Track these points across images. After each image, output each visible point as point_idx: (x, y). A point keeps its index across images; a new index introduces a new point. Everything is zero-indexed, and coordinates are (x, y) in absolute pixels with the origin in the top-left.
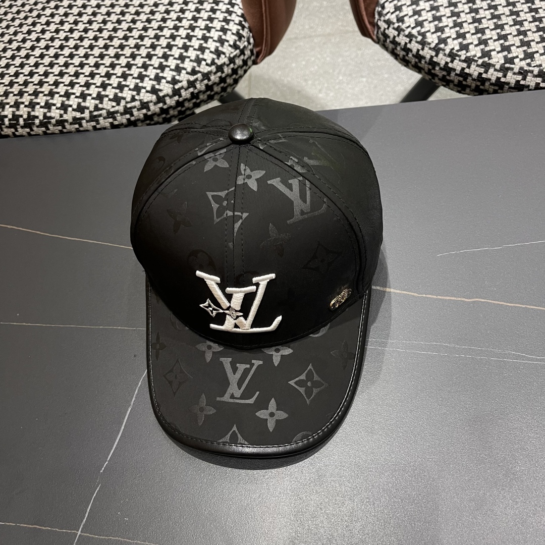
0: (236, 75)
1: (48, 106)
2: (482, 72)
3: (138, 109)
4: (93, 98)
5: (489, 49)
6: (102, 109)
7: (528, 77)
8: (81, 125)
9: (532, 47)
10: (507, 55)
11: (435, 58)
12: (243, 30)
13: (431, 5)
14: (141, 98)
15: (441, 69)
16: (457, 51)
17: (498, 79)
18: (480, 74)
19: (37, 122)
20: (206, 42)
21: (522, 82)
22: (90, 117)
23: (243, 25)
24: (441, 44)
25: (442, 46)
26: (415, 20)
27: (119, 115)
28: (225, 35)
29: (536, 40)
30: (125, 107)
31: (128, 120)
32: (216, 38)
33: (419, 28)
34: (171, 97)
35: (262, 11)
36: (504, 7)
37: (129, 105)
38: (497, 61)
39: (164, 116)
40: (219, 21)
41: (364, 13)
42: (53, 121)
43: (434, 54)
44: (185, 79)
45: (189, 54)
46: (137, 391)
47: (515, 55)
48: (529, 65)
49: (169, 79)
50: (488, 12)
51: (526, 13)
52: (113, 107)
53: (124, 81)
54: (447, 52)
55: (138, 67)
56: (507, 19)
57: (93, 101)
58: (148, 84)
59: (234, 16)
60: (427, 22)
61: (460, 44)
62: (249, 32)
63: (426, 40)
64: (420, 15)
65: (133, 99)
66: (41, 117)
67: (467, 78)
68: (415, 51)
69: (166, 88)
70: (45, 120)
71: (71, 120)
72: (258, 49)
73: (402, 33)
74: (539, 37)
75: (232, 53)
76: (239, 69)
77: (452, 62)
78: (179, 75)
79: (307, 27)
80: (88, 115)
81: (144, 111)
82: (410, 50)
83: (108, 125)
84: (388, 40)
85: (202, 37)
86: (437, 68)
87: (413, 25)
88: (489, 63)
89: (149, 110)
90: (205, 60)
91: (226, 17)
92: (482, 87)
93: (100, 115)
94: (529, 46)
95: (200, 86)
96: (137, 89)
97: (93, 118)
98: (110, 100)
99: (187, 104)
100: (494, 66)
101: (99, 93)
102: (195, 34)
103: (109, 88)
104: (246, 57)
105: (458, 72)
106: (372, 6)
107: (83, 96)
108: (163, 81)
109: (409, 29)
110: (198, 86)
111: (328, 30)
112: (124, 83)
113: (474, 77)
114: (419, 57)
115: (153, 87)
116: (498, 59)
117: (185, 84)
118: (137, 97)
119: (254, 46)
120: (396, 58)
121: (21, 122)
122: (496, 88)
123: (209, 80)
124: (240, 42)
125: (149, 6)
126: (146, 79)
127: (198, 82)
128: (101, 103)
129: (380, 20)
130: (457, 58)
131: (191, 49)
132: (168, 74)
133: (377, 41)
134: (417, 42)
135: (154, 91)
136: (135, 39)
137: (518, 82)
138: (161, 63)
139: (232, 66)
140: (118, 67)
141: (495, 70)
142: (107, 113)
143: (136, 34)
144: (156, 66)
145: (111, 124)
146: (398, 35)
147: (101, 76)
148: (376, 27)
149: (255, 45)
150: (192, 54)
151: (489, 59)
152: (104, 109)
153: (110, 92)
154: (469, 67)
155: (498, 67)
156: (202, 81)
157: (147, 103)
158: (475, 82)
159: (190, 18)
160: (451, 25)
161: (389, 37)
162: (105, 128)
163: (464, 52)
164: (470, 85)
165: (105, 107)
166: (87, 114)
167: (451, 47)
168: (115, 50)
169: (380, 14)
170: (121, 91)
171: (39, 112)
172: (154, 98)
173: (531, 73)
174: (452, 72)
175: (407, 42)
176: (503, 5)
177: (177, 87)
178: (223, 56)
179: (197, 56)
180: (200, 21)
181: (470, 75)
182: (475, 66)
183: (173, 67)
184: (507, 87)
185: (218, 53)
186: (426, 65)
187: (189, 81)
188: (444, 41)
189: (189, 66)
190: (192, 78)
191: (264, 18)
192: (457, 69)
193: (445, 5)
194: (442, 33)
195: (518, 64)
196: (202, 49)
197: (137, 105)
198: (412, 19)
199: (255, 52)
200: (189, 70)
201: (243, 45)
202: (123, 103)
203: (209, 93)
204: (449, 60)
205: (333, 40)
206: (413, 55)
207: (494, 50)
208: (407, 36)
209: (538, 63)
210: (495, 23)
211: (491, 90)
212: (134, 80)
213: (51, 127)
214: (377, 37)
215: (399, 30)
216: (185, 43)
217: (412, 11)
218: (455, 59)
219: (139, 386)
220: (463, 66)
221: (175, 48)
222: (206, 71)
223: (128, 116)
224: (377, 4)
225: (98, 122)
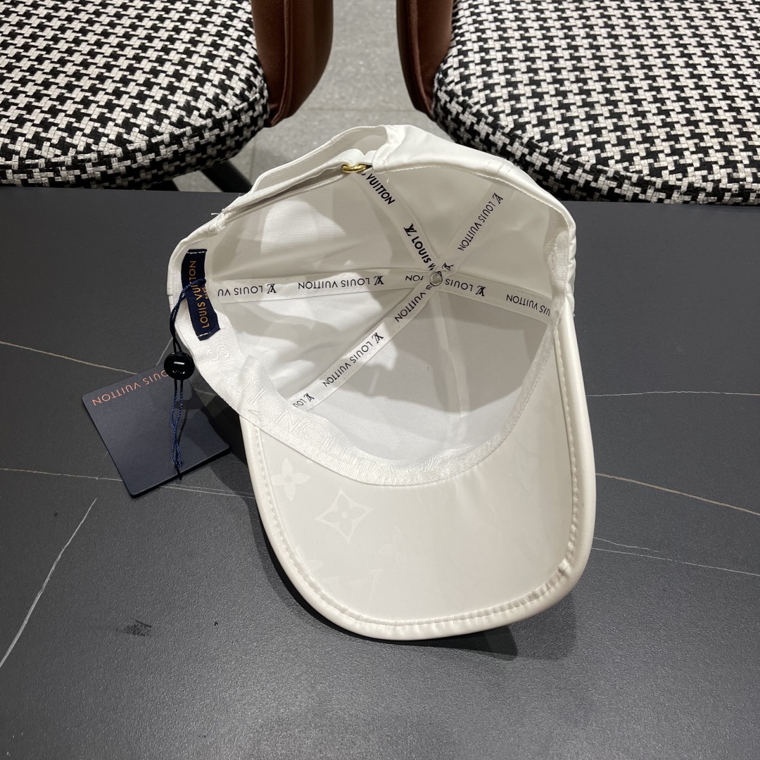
0: (240, 137)
2: (568, 171)
3: (93, 163)
4: (26, 140)
5: (577, 144)
6: (40, 157)
7: (624, 185)
8: (4, 176)
9: (632, 147)
10: (599, 154)
11: (509, 146)
12: (255, 77)
13: (507, 79)
14: (100, 149)
15: (515, 161)
16: (538, 141)
17: (587, 182)
18: (565, 174)
20: (202, 85)
21: (617, 191)
22: (19, 165)
23: (256, 70)
24: (518, 130)
25: (519, 132)
26: (486, 95)
27: (64, 168)
28: (230, 80)
29: (637, 140)
30: (75, 159)
31: (77, 177)
32: (216, 83)
33: (490, 107)
34: (144, 153)
35: (284, 56)
36: (599, 93)
37: (80, 157)
38: (587, 159)
39: (131, 178)
40: (223, 60)
41: (420, 79)
43: (507, 141)
44: (166, 132)
45: (176, 98)
46: (53, 568)
47: (609, 155)
48: (626, 169)
49: (144, 128)
50: (578, 98)
51: (626, 104)
52: (56, 156)
53: (76, 122)
54: (525, 140)
55: (99, 106)
56: (602, 109)
57: (26, 144)
58: (112, 131)
59: (243, 57)
60: (502, 100)
61: (542, 133)
62: (263, 81)
63: (499, 122)
64: (492, 91)
65: (88, 149)
67: (549, 178)
68: (483, 134)
69: (138, 140)
72: (273, 106)
73: (468, 110)
74: (640, 136)
75: (237, 105)
76: (246, 128)
77: (531, 154)
78: (159, 125)
79: (337, 96)
80: (17, 163)
81: (103, 168)
82: (478, 133)
83: (45, 180)
84: (449, 118)
85: (197, 77)
87: (482, 102)
88: (577, 162)
89: (111, 168)
90: (198, 110)
91: (233, 56)
92: (566, 191)
93: (36, 166)
94: (627, 145)
95: (187, 144)
96: (96, 135)
97: (23, 168)
98: (52, 145)
99: (166, 167)
100: (583, 165)
101: (37, 134)
102: (187, 73)
103: (53, 128)
104: (256, 114)
105: (537, 168)
106: (432, 71)
107: (12, 136)
108: (136, 130)
109: (478, 107)
110: (185, 143)
111: (365, 105)
112: (76, 125)
113: (557, 176)
114: (488, 142)
115: (119, 135)
116: (588, 157)
117: (166, 137)
118: (94, 147)
119: (267, 100)
122: (584, 194)
123: (202, 137)
124: (250, 92)
125: (123, 27)
126: (111, 124)
127: (186, 138)
128: (40, 148)
129: (441, 90)
130: (537, 150)
131: (179, 92)
132: (143, 122)
133: (434, 118)
134: (487, 124)
135: (120, 141)
136: (97, 67)
137: (611, 189)
138: (134, 105)
139: (235, 122)
140: (69, 102)
141: (585, 171)
142: (46, 163)
143: (100, 61)
144: (127, 107)
145: (51, 179)
146: (463, 112)
147: (42, 112)
148: (434, 99)
149: (270, 100)
150: (180, 98)
151: (578, 156)
152: (42, 157)
153: (55, 136)
154: (551, 163)
155: (588, 167)
156: (191, 137)
157: (109, 156)
158: (558, 184)
159: (181, 50)
160: (532, 107)
161: (451, 113)
162: (40, 185)
163: (546, 143)
164: (551, 186)
165: (44, 154)
166: (15, 162)
167: (530, 136)
168: (68, 79)
169: (441, 83)
170: (71, 136)
172: (119, 151)
173: (628, 180)
174: (529, 168)
175: (475, 122)
176: (598, 90)
177: (154, 140)
178: (224, 108)
179: (188, 102)
180: (195, 57)
181: (552, 174)
182: (559, 163)
183: (151, 112)
184: (598, 194)
185: (218, 103)
187: (172, 134)
188: (522, 126)
189: (174, 114)
190: (177, 131)
191: (286, 65)
192: (537, 164)
193: (524, 82)
194: (520, 117)
195: (614, 167)
196: (195, 94)
197: (93, 158)
198: (482, 95)
199: (268, 109)
200: (174, 119)
201: (254, 97)
202: (72, 152)
203: (199, 155)
204: (526, 151)
205: (370, 118)
206: (481, 140)
207: (584, 146)
208: (474, 115)
209: (638, 168)
210: (586, 112)
211: (577, 196)
212: (92, 123)
214: (435, 112)
215: (465, 106)
216: (171, 82)
217: (482, 84)
218: (535, 151)
219: (58, 560)
220: (544, 161)
221: (156, 88)
222: (198, 125)
223: (77, 172)
224: (438, 69)
225: (31, 175)
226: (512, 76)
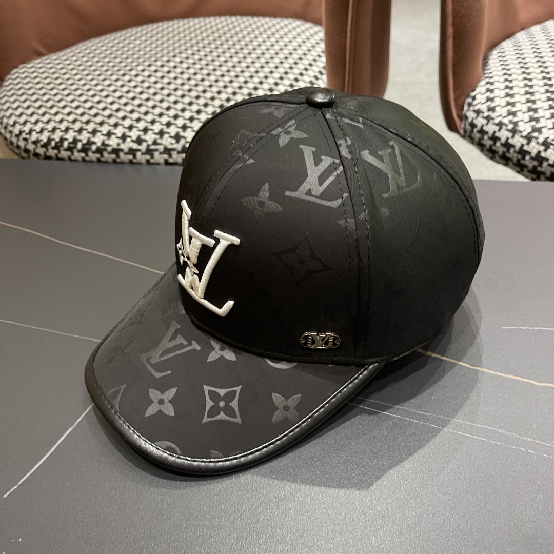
1: (109, 134)
4: (154, 133)
8: (135, 156)
11: (526, 146)
13: (527, 98)
15: (532, 158)
19: (94, 147)
22: (146, 150)
25: (535, 134)
26: (508, 110)
27: (176, 152)
33: (511, 117)
41: (453, 104)
42: (109, 149)
43: (525, 141)
52: (172, 144)
53: (189, 123)
54: (541, 140)
57: (153, 136)
60: (521, 112)
63: (518, 128)
64: (514, 106)
66: (99, 144)
68: (503, 140)
70: (102, 147)
71: (126, 150)
73: (491, 121)
77: (545, 150)
82: (499, 139)
83: (162, 161)
84: (475, 130)
86: (527, 158)
87: (504, 115)
93: (156, 150)
97: (149, 151)
98: (170, 137)
101: (162, 130)
103: (173, 126)
105: (551, 162)
106: (463, 98)
107: (145, 130)
109: (500, 118)
112: (189, 125)
114: (507, 145)
120: (482, 151)
121: (79, 146)
125: (236, 72)
128: (161, 137)
129: (469, 111)
133: (463, 137)
134: (507, 130)
136: (212, 93)
140: (188, 111)
142: (164, 149)
143: (215, 89)
145: (166, 160)
146: (487, 124)
147: (169, 117)
148: (464, 119)
152: (162, 145)
153: (173, 130)
159: (272, 83)
160: (548, 116)
161: (476, 127)
162: (158, 164)
165: (164, 142)
166: (143, 147)
167: (546, 136)
168: (191, 99)
169: (470, 105)
170: (184, 131)
171: (98, 139)
174: (544, 162)
175: (496, 130)
186: (515, 155)
188: (539, 130)
192: (551, 158)
193: (542, 100)
194: (537, 123)
198: (505, 109)
202: (182, 142)
204: (542, 148)
206: (502, 145)
208: (496, 125)
213: (105, 154)
214: (465, 131)
217: (505, 102)
218: (549, 148)
224: (468, 96)
225: (152, 156)
226: (532, 96)
